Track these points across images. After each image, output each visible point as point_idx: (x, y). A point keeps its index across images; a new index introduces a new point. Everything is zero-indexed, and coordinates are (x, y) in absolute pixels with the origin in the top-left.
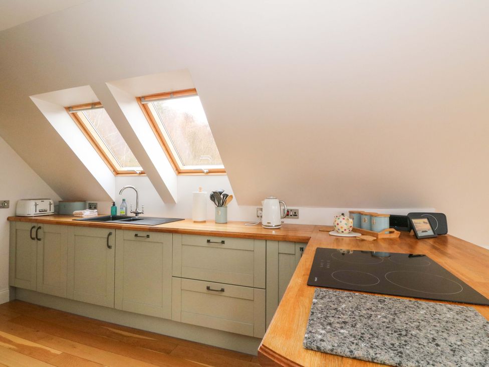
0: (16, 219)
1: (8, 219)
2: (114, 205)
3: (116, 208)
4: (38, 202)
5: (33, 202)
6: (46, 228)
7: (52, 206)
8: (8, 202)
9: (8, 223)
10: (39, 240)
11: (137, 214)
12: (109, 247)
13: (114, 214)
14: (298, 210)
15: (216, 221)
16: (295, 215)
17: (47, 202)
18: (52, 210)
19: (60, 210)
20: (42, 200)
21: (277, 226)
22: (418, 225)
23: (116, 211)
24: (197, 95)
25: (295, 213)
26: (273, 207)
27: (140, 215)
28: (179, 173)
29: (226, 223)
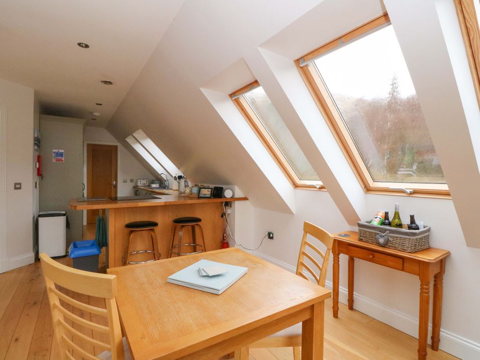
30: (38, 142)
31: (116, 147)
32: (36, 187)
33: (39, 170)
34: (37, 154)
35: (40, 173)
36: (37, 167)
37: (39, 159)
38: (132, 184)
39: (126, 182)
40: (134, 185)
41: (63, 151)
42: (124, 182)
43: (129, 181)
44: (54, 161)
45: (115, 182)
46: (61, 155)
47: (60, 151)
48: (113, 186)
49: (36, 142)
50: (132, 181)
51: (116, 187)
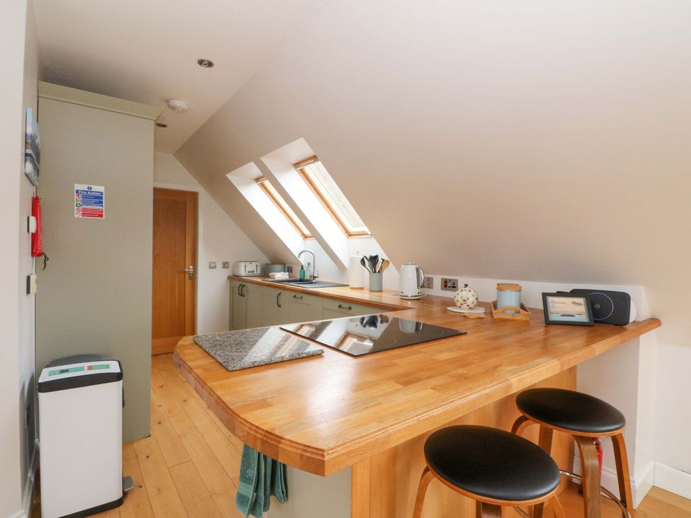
0: (234, 278)
1: (228, 277)
2: (302, 268)
3: (304, 272)
4: (248, 264)
5: (243, 264)
6: (250, 287)
7: (259, 268)
8: (228, 263)
9: (229, 281)
10: (244, 296)
11: (315, 277)
12: (279, 306)
13: (302, 277)
14: (457, 280)
15: (370, 288)
16: (454, 287)
17: (254, 265)
18: (259, 272)
19: (265, 272)
20: (251, 262)
21: (414, 296)
22: (558, 305)
23: (304, 275)
24: (318, 160)
25: (454, 284)
26: (410, 275)
27: (317, 279)
28: (350, 235)
29: (381, 291)
30: (33, 152)
31: (194, 196)
32: (28, 292)
33: (35, 237)
34: (30, 192)
35: (36, 248)
36: (33, 229)
37: (35, 206)
38: (226, 273)
39: (215, 267)
40: (230, 274)
41: (101, 189)
42: (210, 267)
43: (219, 266)
44: (78, 215)
45: (191, 267)
46: (98, 199)
47: (96, 188)
48: (187, 276)
49: (29, 151)
50: (225, 265)
51: (194, 277)
